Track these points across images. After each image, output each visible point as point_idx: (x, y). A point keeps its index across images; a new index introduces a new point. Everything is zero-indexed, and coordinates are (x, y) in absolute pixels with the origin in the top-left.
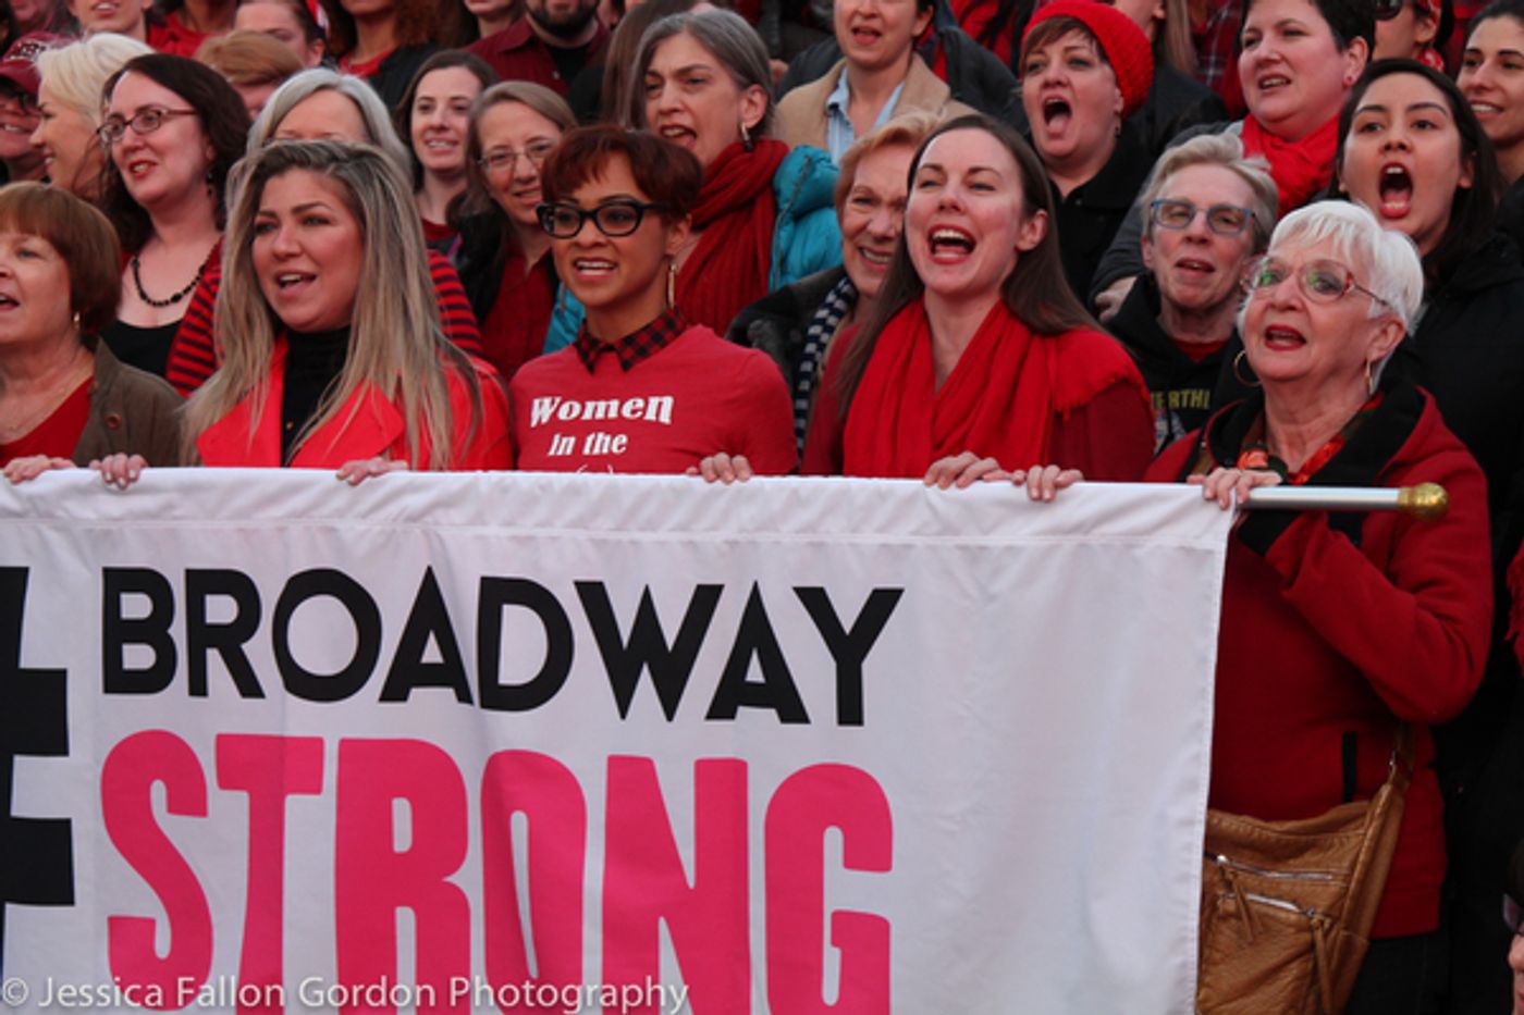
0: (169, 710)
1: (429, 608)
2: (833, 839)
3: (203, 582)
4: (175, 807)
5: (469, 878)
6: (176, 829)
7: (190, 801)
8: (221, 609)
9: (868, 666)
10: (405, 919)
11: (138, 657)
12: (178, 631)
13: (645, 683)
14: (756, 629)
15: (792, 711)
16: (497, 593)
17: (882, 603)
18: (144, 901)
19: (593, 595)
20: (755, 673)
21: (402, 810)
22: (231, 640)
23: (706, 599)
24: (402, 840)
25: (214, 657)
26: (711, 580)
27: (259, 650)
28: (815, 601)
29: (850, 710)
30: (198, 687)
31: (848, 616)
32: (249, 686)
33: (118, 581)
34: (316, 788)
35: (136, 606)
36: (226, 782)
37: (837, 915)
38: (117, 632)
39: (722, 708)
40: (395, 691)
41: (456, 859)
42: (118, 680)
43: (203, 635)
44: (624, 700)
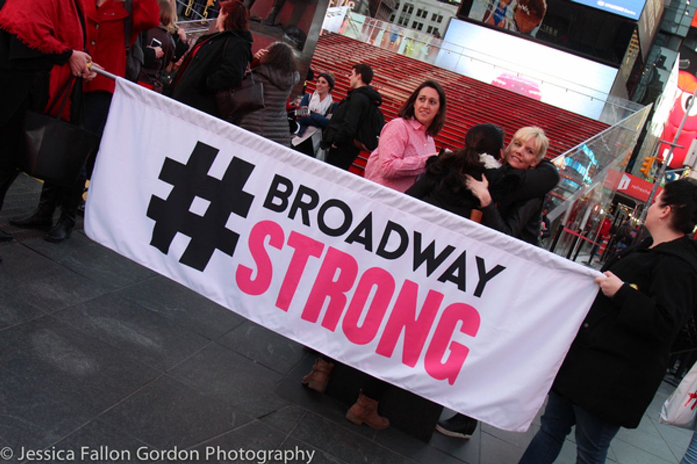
0: (281, 218)
1: (367, 223)
2: (460, 323)
3: (303, 190)
4: (271, 243)
5: (350, 295)
6: (270, 250)
7: (277, 243)
8: (306, 199)
9: (488, 284)
10: (328, 299)
11: (277, 201)
12: (291, 199)
13: (424, 265)
14: (461, 262)
15: (462, 287)
16: (392, 226)
17: (498, 269)
18: (251, 263)
19: (418, 236)
20: (456, 273)
21: (338, 271)
22: (306, 208)
23: (449, 250)
24: (335, 279)
25: (299, 210)
26: (452, 245)
27: (313, 214)
28: (480, 262)
29: (478, 292)
30: (292, 215)
31: (488, 268)
32: (306, 221)
33: (278, 179)
34: (318, 256)
35: (282, 188)
36: (289, 244)
37: (453, 342)
38: (273, 192)
39: (442, 279)
40: (349, 240)
41: (348, 288)
42: (268, 204)
43: (298, 203)
44: (416, 267)
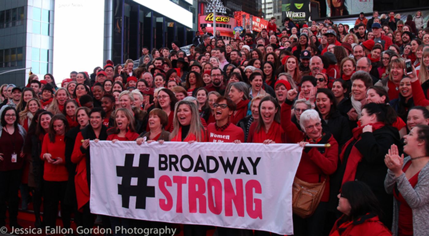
0: (167, 173)
1: (200, 160)
2: (254, 189)
3: (171, 156)
4: (167, 185)
5: (206, 194)
6: (168, 188)
7: (170, 184)
8: (173, 160)
9: (257, 167)
10: (198, 200)
11: (163, 166)
12: (168, 162)
13: (228, 170)
14: (242, 162)
15: (248, 173)
16: (209, 158)
17: (258, 159)
18: (163, 197)
19: (221, 158)
20: (243, 168)
21: (197, 186)
22: (175, 164)
23: (236, 159)
24: (197, 190)
25: (173, 166)
26: (236, 156)
27: (178, 165)
28: (250, 159)
29: (255, 173)
30: (171, 170)
31: (254, 161)
32: (177, 170)
33: (161, 156)
34: (185, 183)
35: (163, 159)
36: (174, 182)
37: (255, 199)
38: (161, 162)
39: (239, 172)
40: (196, 170)
41: (204, 192)
42: (161, 169)
43: (171, 163)
44: (226, 171)
